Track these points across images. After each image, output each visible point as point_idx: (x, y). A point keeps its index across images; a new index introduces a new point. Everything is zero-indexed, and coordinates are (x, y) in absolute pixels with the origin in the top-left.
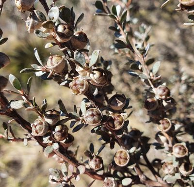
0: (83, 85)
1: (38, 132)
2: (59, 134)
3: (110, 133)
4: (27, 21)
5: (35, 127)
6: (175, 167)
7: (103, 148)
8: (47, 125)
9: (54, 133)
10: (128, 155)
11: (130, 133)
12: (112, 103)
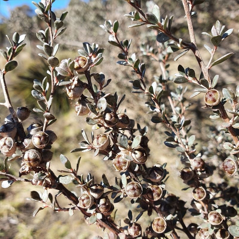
0: (125, 163)
1: (86, 205)
2: (104, 206)
3: (147, 200)
4: (77, 107)
5: (83, 200)
6: (211, 234)
7: (141, 215)
8: (93, 199)
9: (99, 206)
10: (165, 222)
11: (166, 199)
12: (151, 175)
